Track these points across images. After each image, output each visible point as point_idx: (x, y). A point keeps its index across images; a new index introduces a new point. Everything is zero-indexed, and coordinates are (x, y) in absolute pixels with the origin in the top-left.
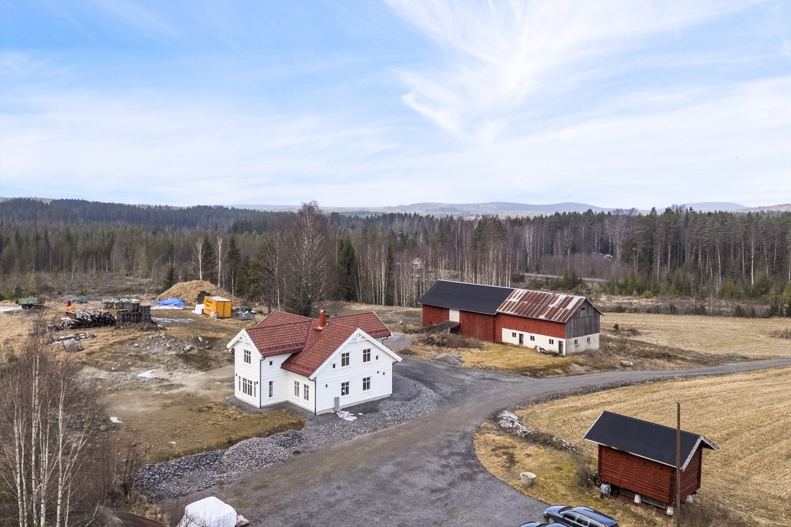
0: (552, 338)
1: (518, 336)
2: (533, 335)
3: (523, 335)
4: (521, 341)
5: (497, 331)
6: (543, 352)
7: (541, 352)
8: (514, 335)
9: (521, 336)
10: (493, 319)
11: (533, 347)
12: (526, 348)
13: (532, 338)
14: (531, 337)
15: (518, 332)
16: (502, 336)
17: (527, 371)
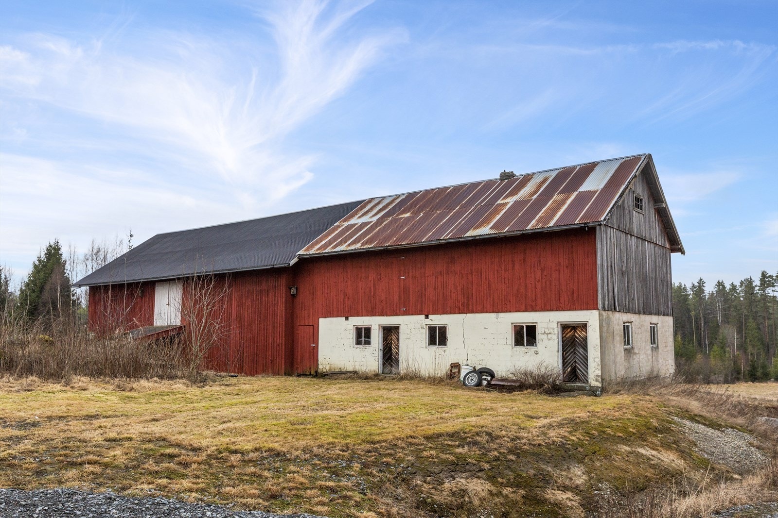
0: (525, 318)
1: (376, 337)
2: (437, 320)
3: (397, 329)
4: (389, 356)
5: (302, 332)
6: (489, 385)
7: (479, 384)
8: (363, 336)
9: (390, 333)
10: (283, 290)
11: (443, 369)
12: (413, 378)
13: (438, 337)
14: (432, 330)
15: (376, 323)
16: (316, 348)
17: (458, 466)
